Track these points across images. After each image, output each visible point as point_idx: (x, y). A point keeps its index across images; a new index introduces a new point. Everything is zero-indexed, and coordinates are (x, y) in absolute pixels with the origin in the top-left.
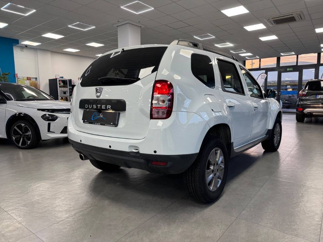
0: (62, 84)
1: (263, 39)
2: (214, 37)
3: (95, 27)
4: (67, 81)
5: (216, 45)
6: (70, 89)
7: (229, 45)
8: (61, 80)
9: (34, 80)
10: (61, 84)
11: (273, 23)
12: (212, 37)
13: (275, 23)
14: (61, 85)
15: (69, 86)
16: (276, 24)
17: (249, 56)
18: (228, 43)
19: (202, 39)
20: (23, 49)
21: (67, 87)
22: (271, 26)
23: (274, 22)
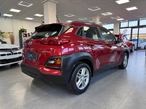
1: (129, 9)
2: (100, 9)
3: (32, 4)
4: (27, 34)
5: (102, 14)
7: (109, 14)
8: (24, 34)
14: (24, 36)
17: (122, 20)
18: (108, 13)
19: (93, 10)
20: (5, 18)
21: (27, 37)
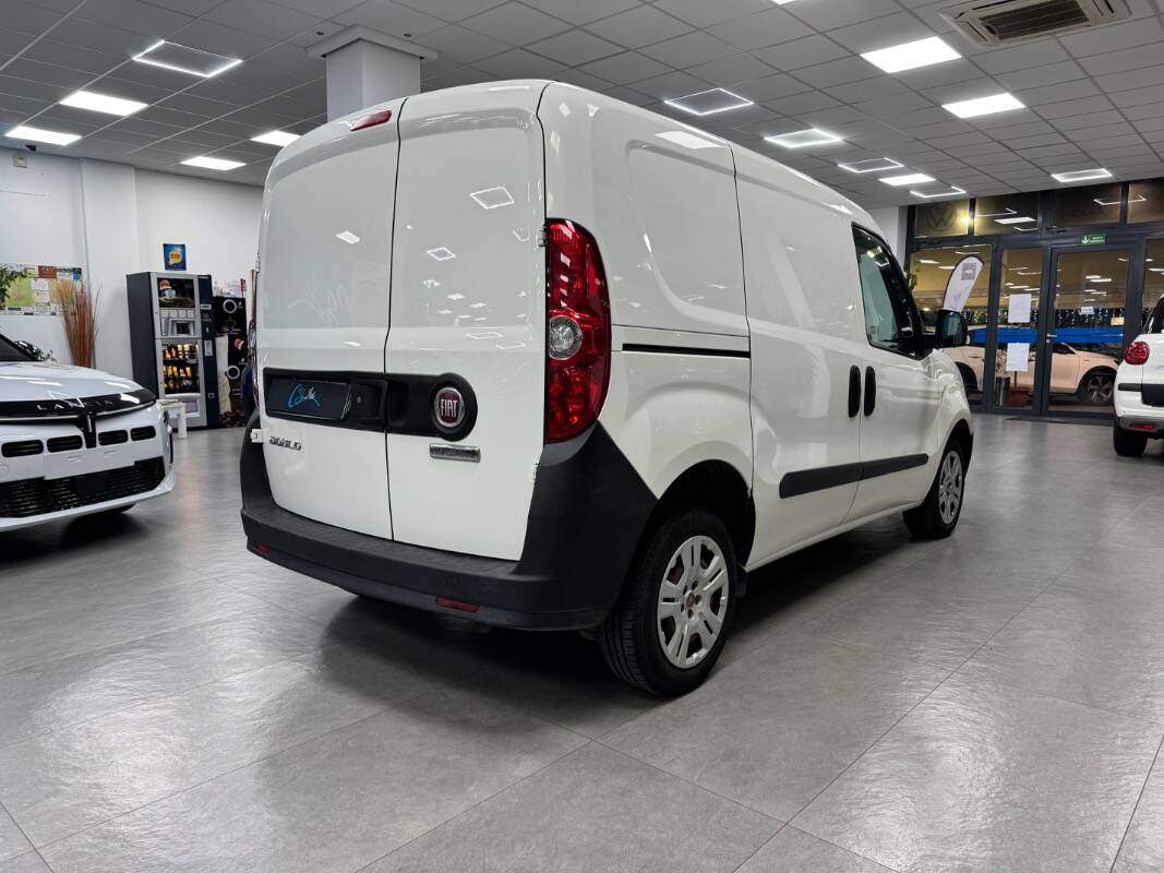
0: (170, 294)
2: (751, 103)
3: (238, 62)
4: (191, 281)
5: (769, 139)
6: (203, 312)
8: (168, 279)
9: (70, 277)
10: (166, 292)
11: (984, 31)
12: (743, 102)
13: (992, 32)
14: (167, 297)
15: (201, 303)
16: (1001, 38)
17: (923, 188)
18: (816, 131)
19: (701, 110)
20: (21, 159)
21: (194, 307)
22: (980, 46)
23: (988, 27)
